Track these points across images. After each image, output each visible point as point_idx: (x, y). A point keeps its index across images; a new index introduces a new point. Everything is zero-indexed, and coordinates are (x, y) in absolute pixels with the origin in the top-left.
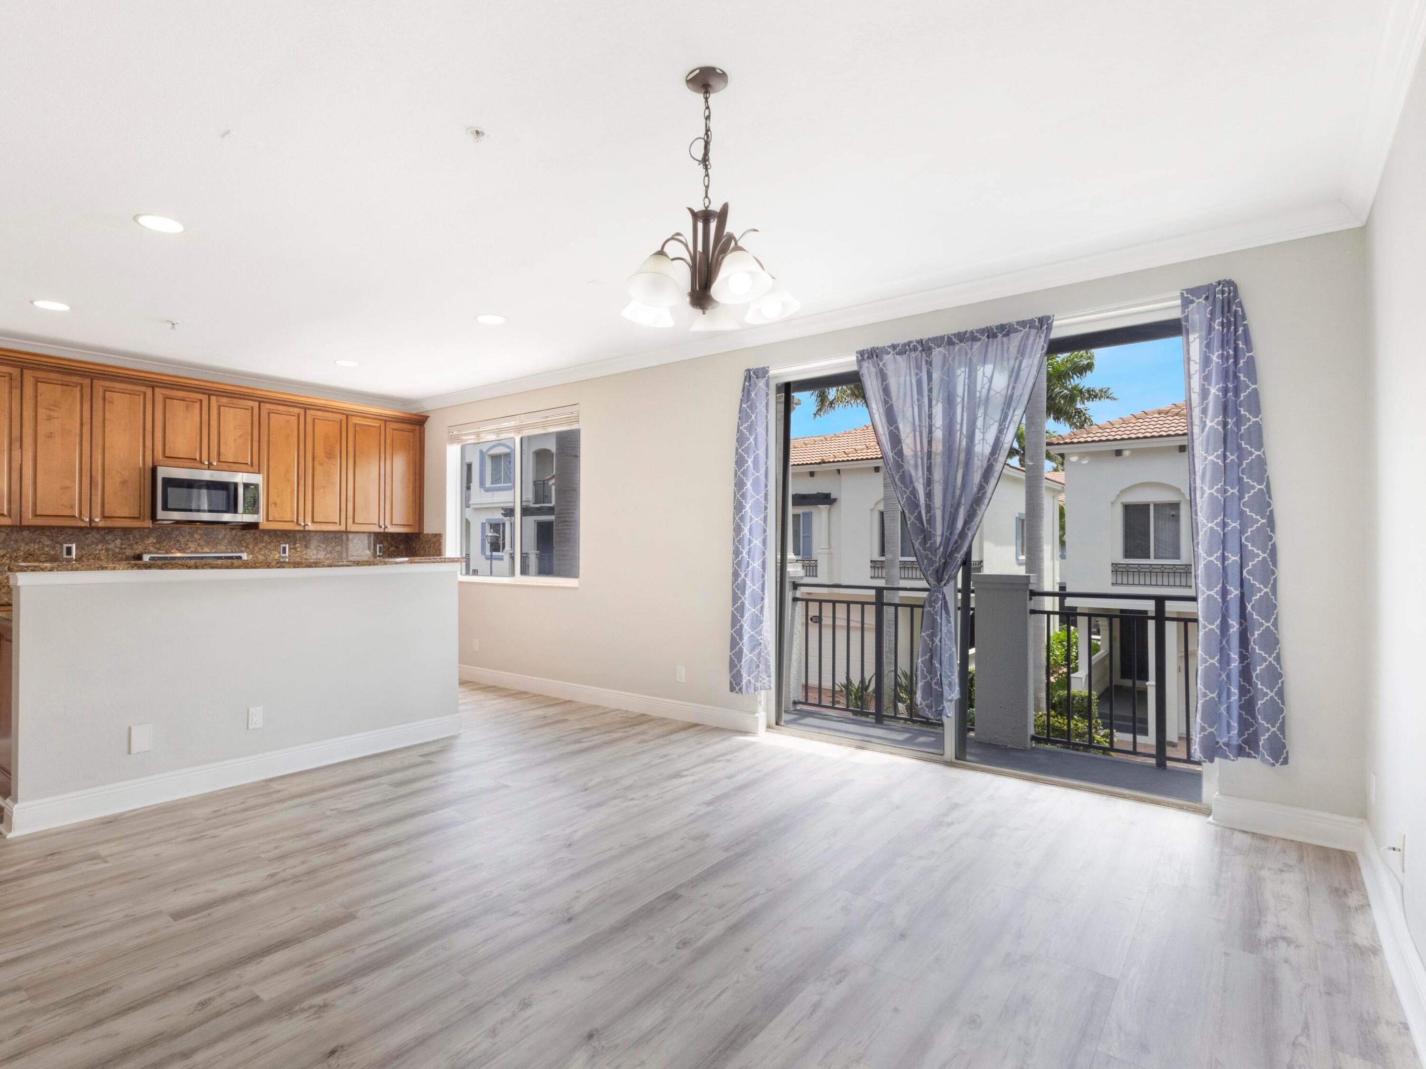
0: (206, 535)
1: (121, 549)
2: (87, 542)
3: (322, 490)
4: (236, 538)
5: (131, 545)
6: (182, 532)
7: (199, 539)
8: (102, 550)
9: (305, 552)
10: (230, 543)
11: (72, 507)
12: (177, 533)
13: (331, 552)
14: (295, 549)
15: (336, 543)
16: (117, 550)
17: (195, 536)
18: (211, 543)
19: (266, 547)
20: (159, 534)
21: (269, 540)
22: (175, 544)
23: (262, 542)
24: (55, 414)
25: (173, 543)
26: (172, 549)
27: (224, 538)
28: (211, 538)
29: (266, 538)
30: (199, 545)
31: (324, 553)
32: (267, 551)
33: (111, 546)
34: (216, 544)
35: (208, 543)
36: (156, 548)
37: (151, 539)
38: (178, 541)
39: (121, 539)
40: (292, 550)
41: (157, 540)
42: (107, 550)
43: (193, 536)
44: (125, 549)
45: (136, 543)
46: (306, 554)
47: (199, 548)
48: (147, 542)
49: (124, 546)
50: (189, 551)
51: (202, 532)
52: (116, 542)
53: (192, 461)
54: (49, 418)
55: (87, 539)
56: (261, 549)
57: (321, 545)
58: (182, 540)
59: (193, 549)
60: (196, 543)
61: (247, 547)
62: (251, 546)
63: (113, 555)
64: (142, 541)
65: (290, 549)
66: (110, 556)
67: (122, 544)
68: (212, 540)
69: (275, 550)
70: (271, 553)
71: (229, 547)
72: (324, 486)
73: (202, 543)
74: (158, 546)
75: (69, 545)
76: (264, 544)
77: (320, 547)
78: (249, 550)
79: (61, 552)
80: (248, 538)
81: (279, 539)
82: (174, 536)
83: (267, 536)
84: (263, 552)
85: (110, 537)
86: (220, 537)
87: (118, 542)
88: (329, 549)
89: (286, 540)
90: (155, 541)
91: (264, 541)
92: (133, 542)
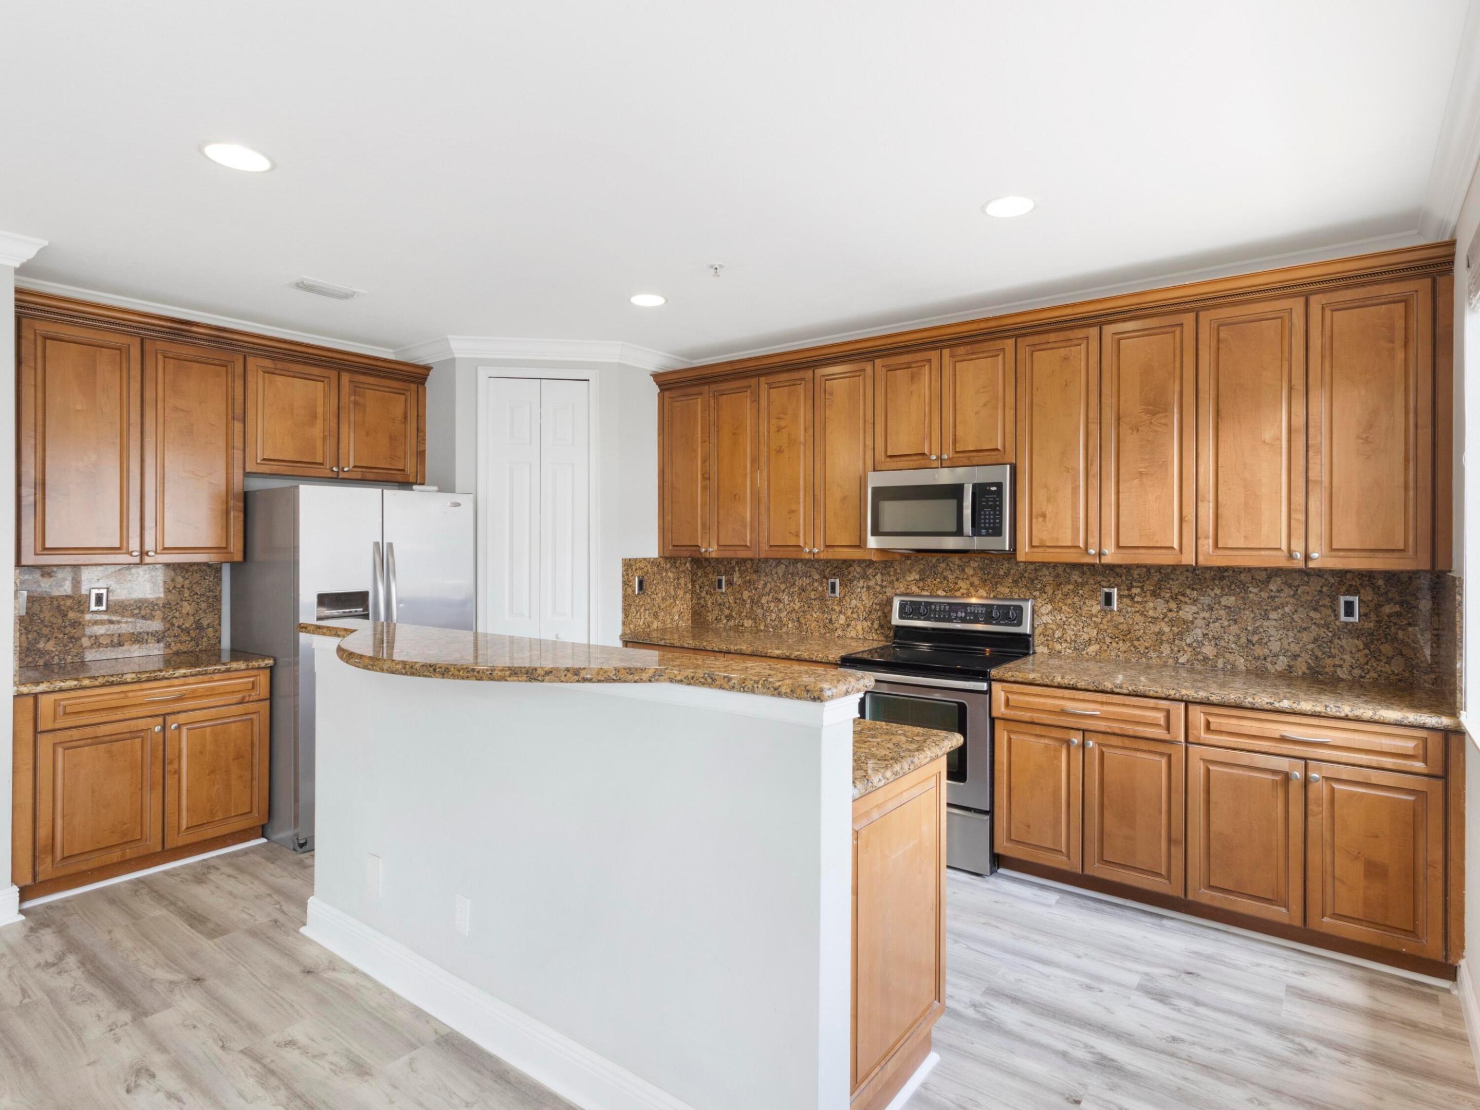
0: (982, 569)
1: (882, 587)
2: (850, 577)
3: (1136, 481)
4: (1026, 575)
5: (892, 582)
6: (950, 563)
7: (972, 576)
8: (863, 587)
9: (1151, 605)
10: (1015, 582)
11: (798, 536)
12: (943, 565)
13: (1211, 609)
14: (1131, 598)
15: (1222, 588)
16: (878, 588)
17: (966, 570)
18: (988, 582)
19: (1076, 593)
20: (922, 567)
21: (1080, 580)
22: (941, 583)
23: (1069, 583)
24: (783, 423)
25: (939, 580)
26: (937, 590)
27: (1007, 575)
28: (989, 573)
29: (1076, 576)
30: (972, 584)
31: (1194, 609)
32: (1076, 599)
33: (871, 583)
34: (997, 583)
35: (984, 582)
36: (919, 587)
37: (914, 573)
38: (945, 578)
39: (882, 574)
40: (1125, 600)
41: (921, 575)
42: (868, 588)
43: (963, 570)
44: (886, 587)
45: (897, 580)
46: (1155, 609)
47: (972, 590)
48: (909, 579)
49: (884, 583)
50: (958, 594)
51: (976, 565)
52: (877, 577)
53: (921, 457)
54: (779, 430)
55: (849, 573)
56: (1066, 595)
57: (1188, 591)
58: (950, 576)
59: (965, 591)
60: (968, 582)
61: (1043, 591)
62: (1049, 590)
63: (874, 595)
64: (904, 577)
65: (1120, 597)
66: (871, 596)
67: (882, 581)
68: (990, 577)
69: (1091, 597)
70: (1084, 603)
71: (1015, 590)
72: (1141, 473)
73: (977, 582)
74: (921, 584)
75: (832, 580)
76: (1071, 587)
77: (1183, 595)
78: (1045, 596)
79: (827, 589)
80: (1045, 576)
81: (1099, 578)
82: (940, 570)
83: (1077, 573)
84: (1069, 601)
85: (871, 570)
86: (1002, 572)
87: (879, 577)
88: (1206, 600)
89: (1112, 580)
90: (917, 577)
91: (1072, 580)
92: (894, 579)
